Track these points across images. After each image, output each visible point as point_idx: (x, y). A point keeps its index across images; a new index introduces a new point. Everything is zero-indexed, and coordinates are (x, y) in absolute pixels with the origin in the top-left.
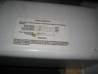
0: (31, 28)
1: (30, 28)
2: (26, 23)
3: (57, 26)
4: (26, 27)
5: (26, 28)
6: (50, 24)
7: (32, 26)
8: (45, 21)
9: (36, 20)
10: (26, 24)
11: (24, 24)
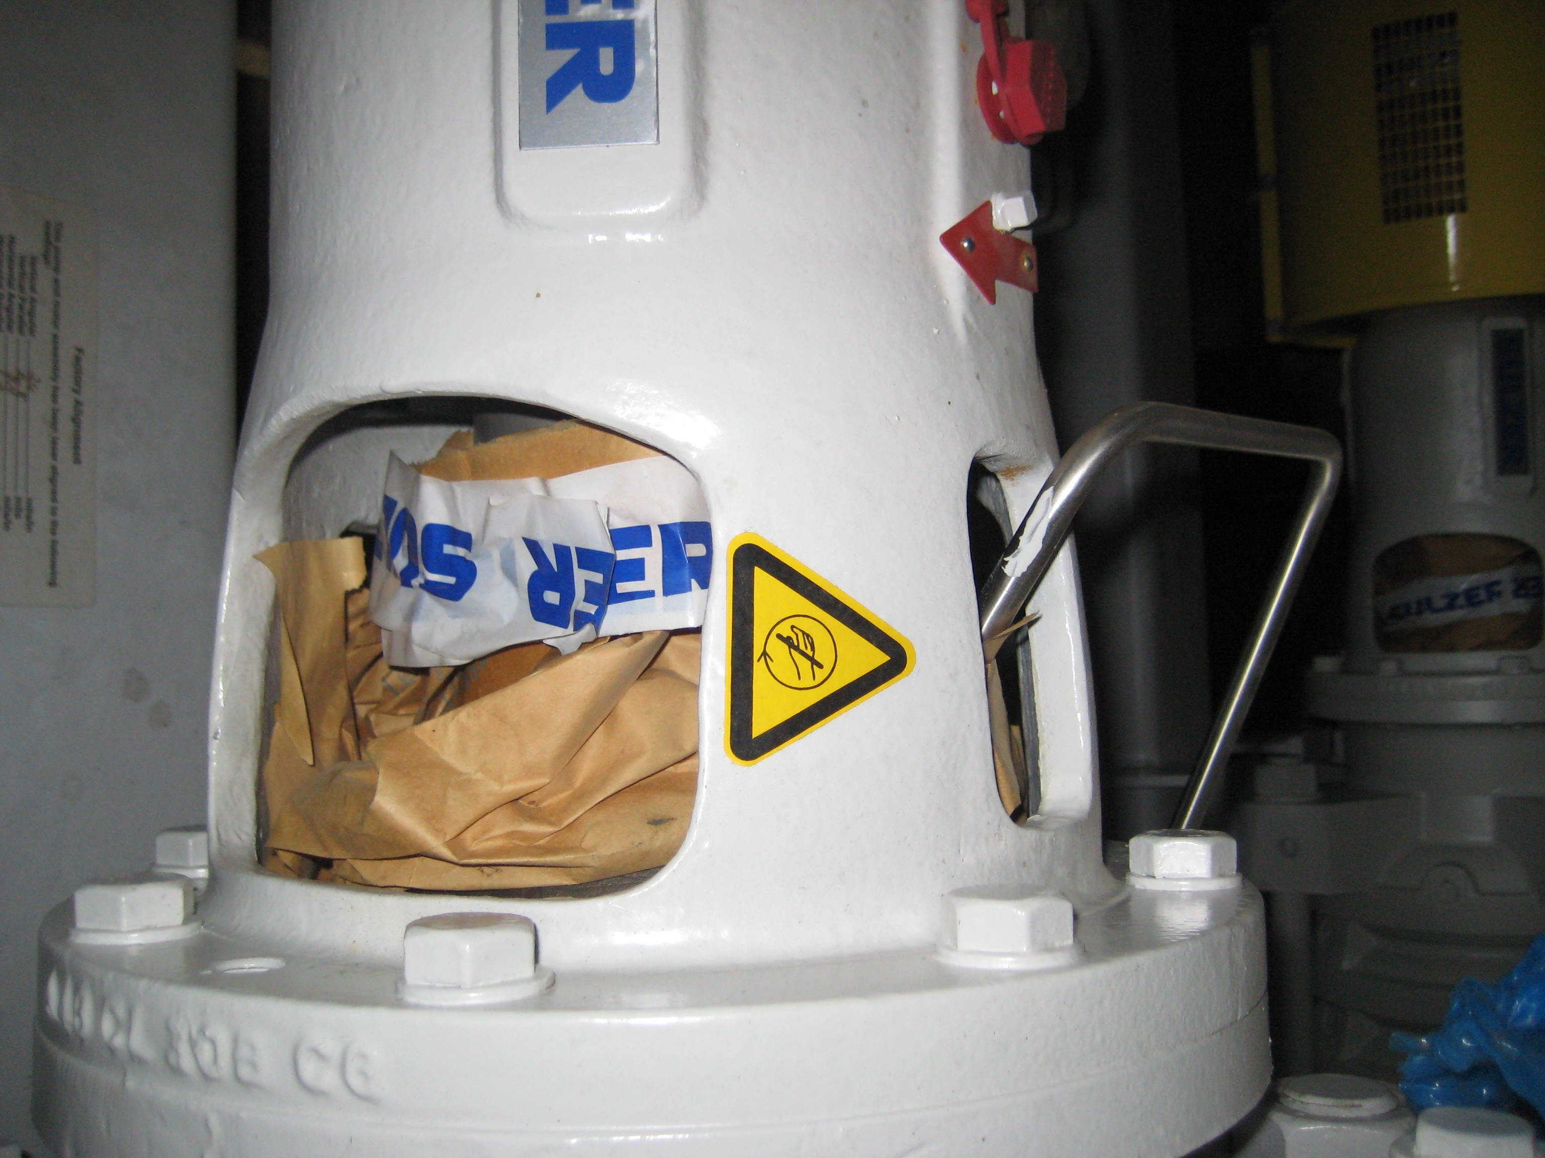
0: (16, 311)
1: (16, 301)
2: (57, 270)
3: (41, 516)
4: (17, 270)
5: (11, 268)
6: (54, 455)
7: (31, 314)
8: (76, 420)
9: (80, 350)
10: (45, 275)
11: (46, 256)
